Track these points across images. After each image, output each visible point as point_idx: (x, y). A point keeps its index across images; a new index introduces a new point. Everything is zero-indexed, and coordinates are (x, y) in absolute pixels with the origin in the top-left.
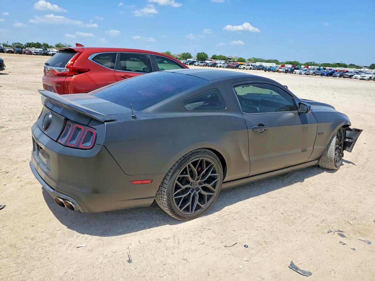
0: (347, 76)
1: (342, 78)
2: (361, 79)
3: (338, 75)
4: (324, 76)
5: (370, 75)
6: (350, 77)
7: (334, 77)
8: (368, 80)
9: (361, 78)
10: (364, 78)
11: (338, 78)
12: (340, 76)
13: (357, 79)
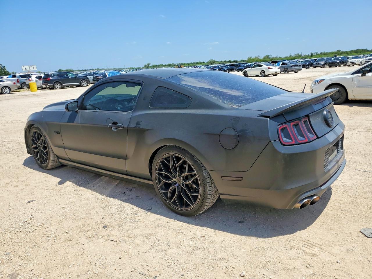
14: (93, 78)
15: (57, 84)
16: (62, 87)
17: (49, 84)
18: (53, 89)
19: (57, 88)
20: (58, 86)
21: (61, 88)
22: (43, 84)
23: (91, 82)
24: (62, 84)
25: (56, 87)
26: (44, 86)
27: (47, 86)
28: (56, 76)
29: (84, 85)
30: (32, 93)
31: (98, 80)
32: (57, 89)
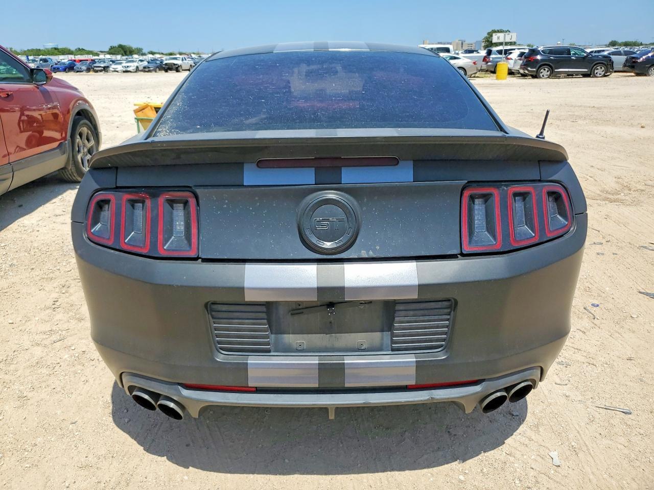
0: (100, 69)
1: (91, 73)
2: (124, 72)
3: (84, 68)
4: (60, 71)
5: (136, 64)
6: (105, 69)
7: (78, 72)
8: (136, 72)
9: (124, 69)
10: (128, 69)
11: (84, 73)
12: (88, 70)
13: (117, 71)
14: (625, 60)
15: (545, 70)
16: (553, 75)
17: (529, 69)
18: (534, 77)
19: (543, 76)
20: (545, 72)
21: (549, 77)
22: (522, 67)
23: (615, 69)
24: (554, 68)
25: (541, 75)
26: (522, 71)
27: (526, 72)
28: (548, 53)
29: (598, 75)
30: (497, 82)
31: (634, 64)
32: (542, 78)
